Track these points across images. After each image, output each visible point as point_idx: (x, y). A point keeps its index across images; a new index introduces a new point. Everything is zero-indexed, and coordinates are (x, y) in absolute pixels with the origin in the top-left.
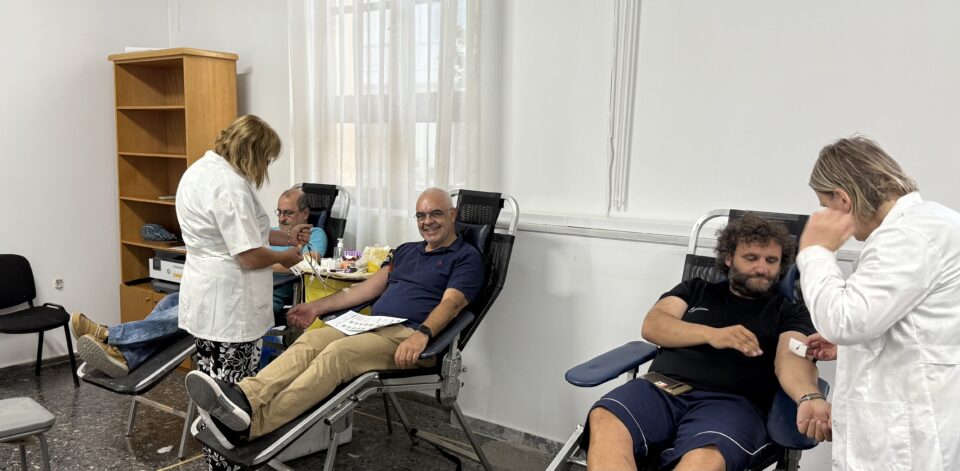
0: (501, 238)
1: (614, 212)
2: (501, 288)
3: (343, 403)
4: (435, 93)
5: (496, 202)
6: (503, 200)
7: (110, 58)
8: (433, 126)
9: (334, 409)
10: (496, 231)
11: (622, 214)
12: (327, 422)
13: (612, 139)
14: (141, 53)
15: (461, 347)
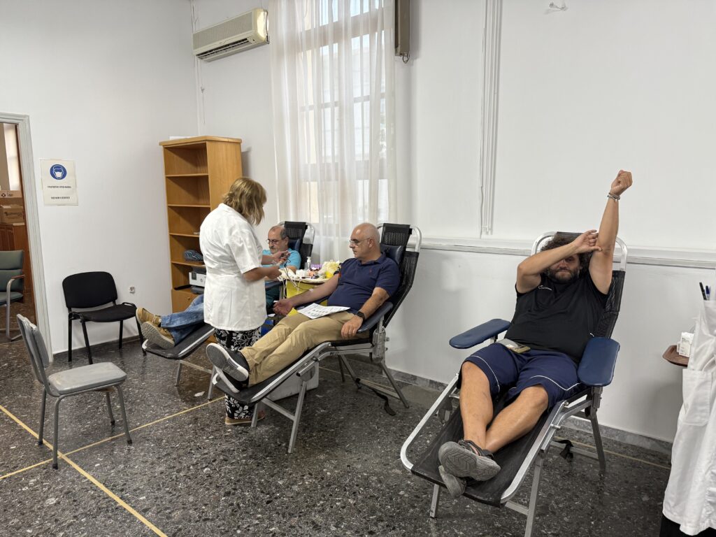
0: (410, 253)
1: (484, 236)
2: (411, 287)
3: (308, 362)
4: (368, 161)
5: (407, 231)
6: (411, 230)
7: (160, 144)
8: (367, 182)
9: (303, 366)
10: (407, 250)
11: (489, 236)
12: (298, 375)
13: (482, 187)
14: (181, 140)
15: (385, 325)
